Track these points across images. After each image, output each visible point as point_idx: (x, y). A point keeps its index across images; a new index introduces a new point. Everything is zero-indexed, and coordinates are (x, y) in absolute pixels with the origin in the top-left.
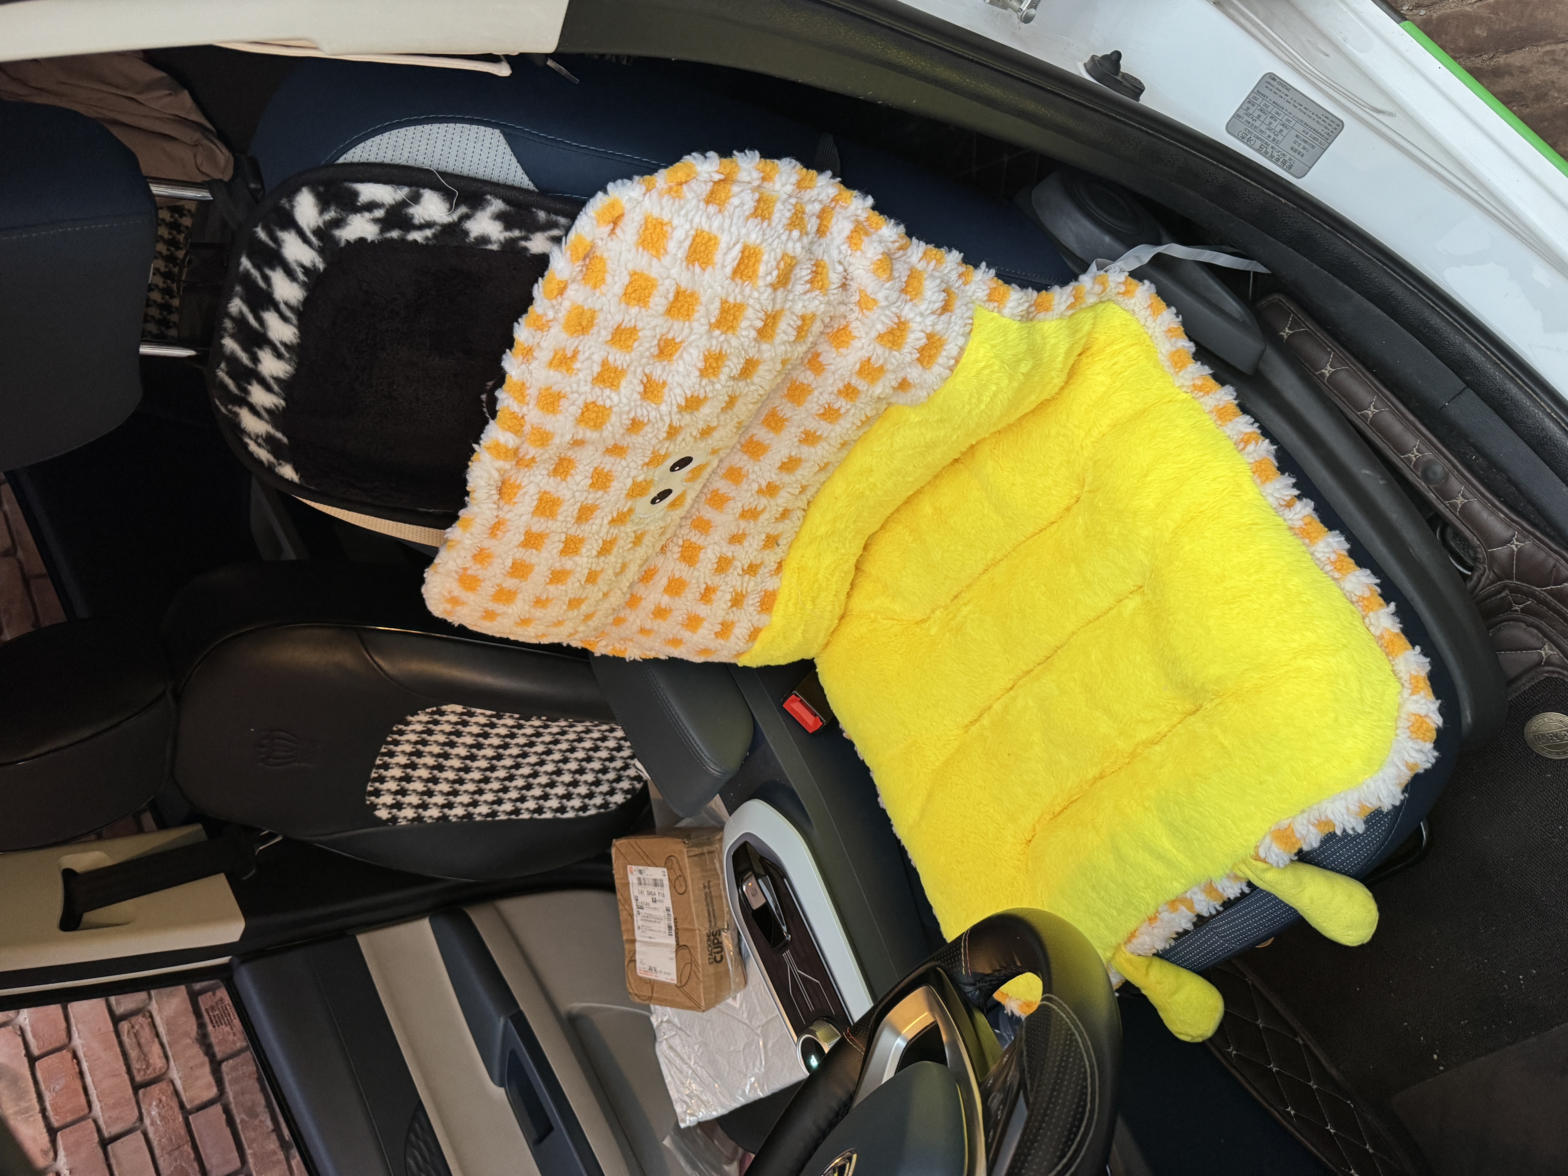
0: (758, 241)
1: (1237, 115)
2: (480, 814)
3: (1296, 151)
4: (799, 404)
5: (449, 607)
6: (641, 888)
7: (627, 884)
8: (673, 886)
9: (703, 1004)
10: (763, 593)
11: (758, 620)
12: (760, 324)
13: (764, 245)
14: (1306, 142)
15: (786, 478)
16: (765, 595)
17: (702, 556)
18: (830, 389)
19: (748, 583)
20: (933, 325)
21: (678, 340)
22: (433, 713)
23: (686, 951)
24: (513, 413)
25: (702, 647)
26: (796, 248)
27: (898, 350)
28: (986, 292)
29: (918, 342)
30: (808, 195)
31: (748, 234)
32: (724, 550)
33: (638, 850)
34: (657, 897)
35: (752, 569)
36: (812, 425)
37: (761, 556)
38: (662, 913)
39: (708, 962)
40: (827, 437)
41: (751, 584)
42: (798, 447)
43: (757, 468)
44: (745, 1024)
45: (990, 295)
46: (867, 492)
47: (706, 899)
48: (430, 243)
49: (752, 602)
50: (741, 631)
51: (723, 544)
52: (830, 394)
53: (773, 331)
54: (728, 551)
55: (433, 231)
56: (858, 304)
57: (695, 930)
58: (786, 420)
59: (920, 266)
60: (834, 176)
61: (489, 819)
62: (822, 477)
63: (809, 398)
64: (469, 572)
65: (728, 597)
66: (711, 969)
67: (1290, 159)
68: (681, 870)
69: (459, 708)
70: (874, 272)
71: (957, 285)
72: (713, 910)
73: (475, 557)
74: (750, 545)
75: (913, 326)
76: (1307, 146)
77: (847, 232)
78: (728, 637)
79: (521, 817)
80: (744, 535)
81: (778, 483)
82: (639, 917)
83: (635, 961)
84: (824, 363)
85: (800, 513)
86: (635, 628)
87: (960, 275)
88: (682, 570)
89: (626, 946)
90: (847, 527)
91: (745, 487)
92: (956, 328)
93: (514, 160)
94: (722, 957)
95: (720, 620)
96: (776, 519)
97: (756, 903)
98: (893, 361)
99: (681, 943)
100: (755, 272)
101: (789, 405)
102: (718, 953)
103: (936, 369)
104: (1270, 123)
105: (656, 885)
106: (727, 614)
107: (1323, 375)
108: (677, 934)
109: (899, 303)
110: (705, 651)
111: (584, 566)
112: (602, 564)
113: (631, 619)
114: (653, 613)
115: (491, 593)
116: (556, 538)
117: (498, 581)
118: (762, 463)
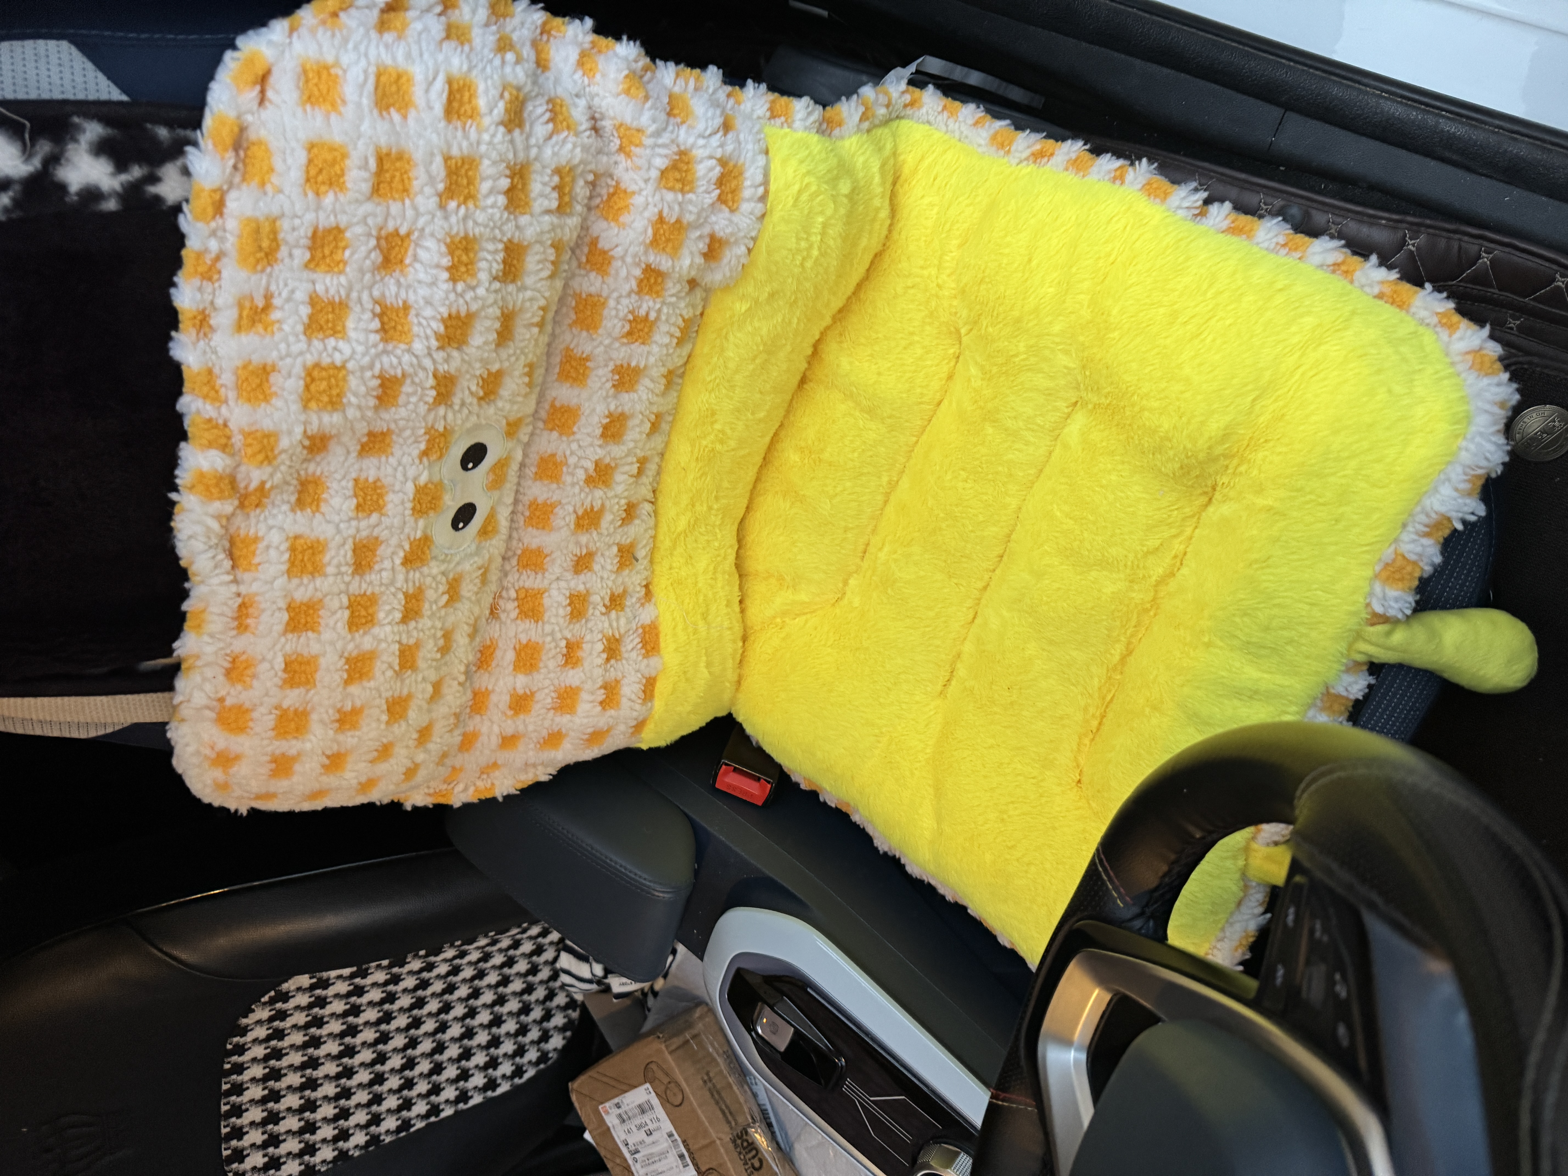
0: (465, 69)
4: (596, 328)
5: (218, 774)
6: (626, 1126)
7: (607, 1132)
10: (640, 631)
11: (648, 666)
12: (506, 183)
13: (474, 73)
15: (615, 451)
16: (644, 632)
17: (546, 602)
18: (627, 288)
19: (618, 619)
20: (722, 146)
21: (403, 231)
22: (272, 1002)
25: (590, 730)
26: (519, 77)
27: (691, 191)
28: (767, 106)
29: (711, 174)
30: (511, 23)
32: (573, 584)
33: (604, 1079)
34: (651, 1127)
35: (615, 602)
36: (622, 353)
37: (620, 580)
38: (664, 1144)
40: (646, 367)
41: (620, 622)
42: (615, 397)
43: (574, 446)
45: (771, 109)
46: (718, 447)
47: (712, 1095)
49: (631, 644)
50: (630, 689)
51: (569, 575)
52: (629, 295)
53: (527, 196)
54: (578, 584)
56: (621, 149)
57: (714, 1142)
58: (587, 359)
59: (678, 88)
61: (403, 1134)
62: (658, 441)
63: (606, 312)
64: (229, 702)
65: (600, 647)
68: (667, 1074)
69: (304, 981)
70: (626, 93)
71: (730, 107)
72: (727, 1107)
73: (228, 673)
74: (603, 567)
77: (574, 59)
78: (618, 703)
79: (443, 1115)
81: (607, 460)
82: (638, 1165)
84: (606, 248)
85: (648, 507)
86: (495, 741)
87: (729, 96)
88: (527, 631)
90: (710, 508)
91: (568, 479)
92: (750, 148)
94: (761, 1161)
95: (600, 683)
97: (782, 1042)
98: (691, 208)
99: (704, 1170)
100: (474, 109)
101: (584, 334)
103: (746, 207)
106: (606, 670)
108: (693, 1160)
109: (670, 128)
110: (596, 736)
111: (390, 640)
112: (415, 633)
113: (484, 729)
114: (510, 708)
115: (271, 724)
116: (335, 604)
117: (274, 701)
118: (578, 436)
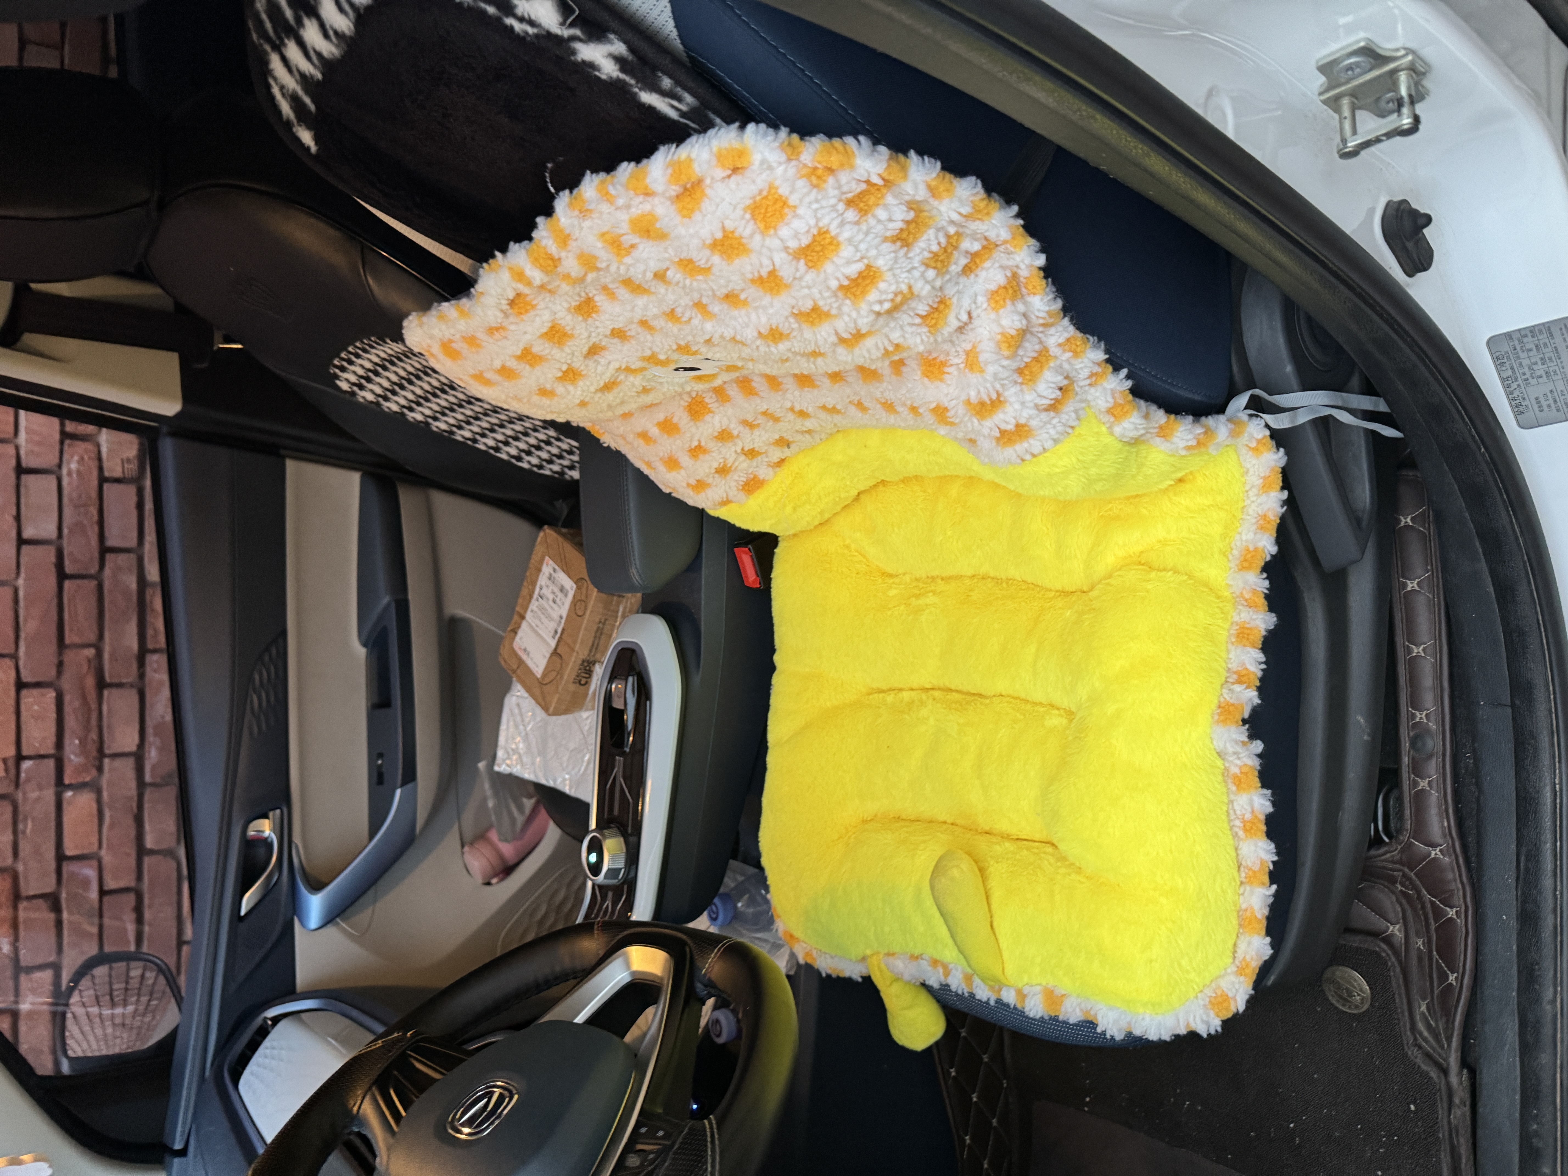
1: (1509, 333)
3: (1538, 402)
6: (549, 582)
7: (539, 570)
8: (574, 603)
9: (551, 710)
10: (752, 476)
11: (735, 494)
13: (890, 272)
14: (1555, 401)
15: (822, 415)
16: (753, 479)
17: (708, 418)
18: (899, 395)
19: (741, 462)
20: (1029, 417)
21: (751, 302)
23: (558, 660)
24: (549, 251)
26: (925, 287)
28: (1112, 403)
30: (975, 226)
31: (877, 256)
32: (732, 426)
33: (561, 550)
34: (558, 600)
35: (751, 453)
36: (868, 401)
37: (766, 447)
38: (555, 615)
39: (572, 680)
41: (744, 464)
42: (846, 405)
43: (798, 395)
44: (583, 734)
45: (1112, 406)
47: (597, 631)
48: (529, 38)
49: (737, 478)
51: (734, 421)
52: (898, 399)
53: (857, 344)
54: (736, 429)
55: (536, 30)
56: (966, 355)
57: (576, 648)
58: (849, 385)
59: (1054, 351)
61: (446, 434)
63: (878, 386)
64: (454, 345)
65: (716, 464)
66: (572, 687)
67: (1527, 406)
68: (586, 597)
70: (998, 344)
71: (1082, 383)
72: (598, 645)
73: (464, 338)
74: (761, 436)
75: (1009, 409)
76: (1553, 406)
77: (993, 287)
79: (477, 445)
80: (758, 426)
81: (812, 414)
82: (536, 603)
83: (516, 633)
87: (1092, 375)
88: (682, 418)
89: (516, 615)
91: (779, 398)
92: (1051, 430)
94: (586, 683)
96: (797, 431)
97: (618, 704)
98: (970, 424)
99: (558, 651)
100: (865, 294)
101: (858, 379)
102: (585, 678)
103: (1009, 453)
104: (1536, 363)
106: (708, 476)
107: (1405, 585)
108: (559, 641)
109: (1007, 382)
111: (578, 394)
117: (481, 368)
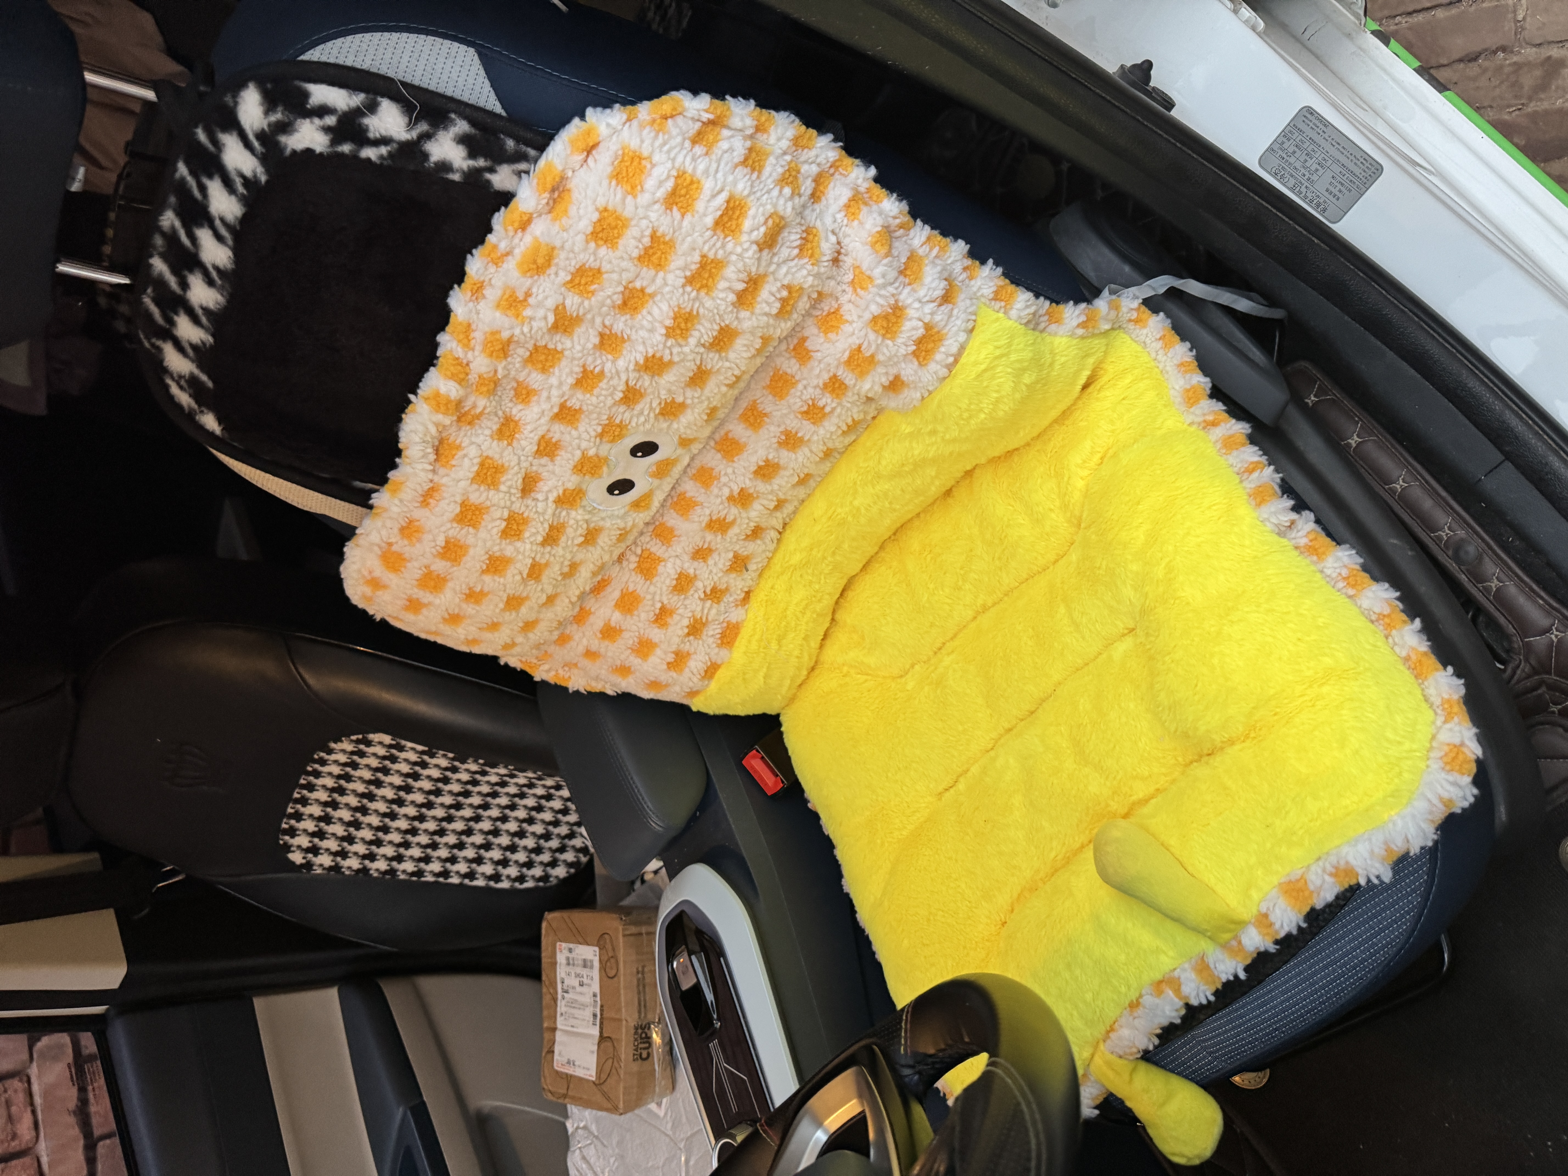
0: (746, 193)
1: (1270, 149)
2: (404, 871)
3: (1331, 193)
4: (781, 398)
5: (368, 590)
6: (568, 969)
7: (554, 964)
8: (603, 968)
9: (621, 1105)
10: (725, 625)
11: (717, 654)
12: (741, 286)
13: (752, 197)
14: (1342, 184)
15: (762, 487)
16: (728, 627)
17: (661, 569)
18: (815, 382)
19: (709, 610)
20: (932, 314)
21: (648, 291)
22: (358, 742)
23: (609, 1044)
24: (457, 359)
25: (652, 679)
26: (787, 209)
27: (893, 339)
28: (994, 289)
29: (914, 332)
30: (807, 154)
31: (735, 183)
32: (686, 565)
33: (571, 925)
34: (585, 981)
35: (715, 594)
36: (793, 423)
37: (725, 579)
38: (587, 999)
39: (631, 1058)
40: (809, 440)
41: (713, 611)
42: (777, 450)
43: (730, 470)
44: (667, 1135)
45: (996, 293)
46: (850, 519)
47: (638, 985)
48: (385, 163)
49: (713, 631)
50: (696, 664)
51: (686, 558)
52: (815, 387)
53: (754, 298)
54: (690, 567)
55: (389, 148)
56: (852, 283)
57: (620, 1020)
58: (766, 415)
59: (921, 251)
60: (835, 140)
61: (414, 879)
62: (801, 492)
63: (793, 391)
64: (395, 548)
65: (686, 622)
66: (635, 1067)
67: (1325, 202)
68: (614, 950)
69: (387, 739)
70: (873, 245)
71: (961, 278)
72: (645, 1000)
73: (402, 530)
74: (715, 564)
75: (911, 313)
76: (1343, 189)
77: (844, 200)
78: (681, 670)
79: (450, 880)
80: (710, 551)
81: (752, 491)
82: (564, 1003)
83: (553, 1052)
84: (810, 348)
85: (774, 534)
86: (581, 649)
87: (965, 269)
88: (636, 583)
89: (547, 1036)
90: (824, 558)
91: (715, 491)
92: (959, 322)
93: (487, 83)
94: (649, 1055)
95: (674, 648)
96: (747, 536)
97: (686, 984)
98: (885, 350)
99: (605, 1035)
100: (739, 226)
101: (770, 397)
102: (645, 1049)
103: (933, 366)
104: (1306, 161)
105: (585, 966)
106: (683, 642)
107: (1349, 445)
108: (601, 1023)
109: (897, 285)
110: (654, 684)
111: (527, 554)
112: (547, 556)
113: (576, 637)
114: (601, 632)
115: (417, 576)
116: (498, 514)
117: (425, 562)
118: (735, 465)
